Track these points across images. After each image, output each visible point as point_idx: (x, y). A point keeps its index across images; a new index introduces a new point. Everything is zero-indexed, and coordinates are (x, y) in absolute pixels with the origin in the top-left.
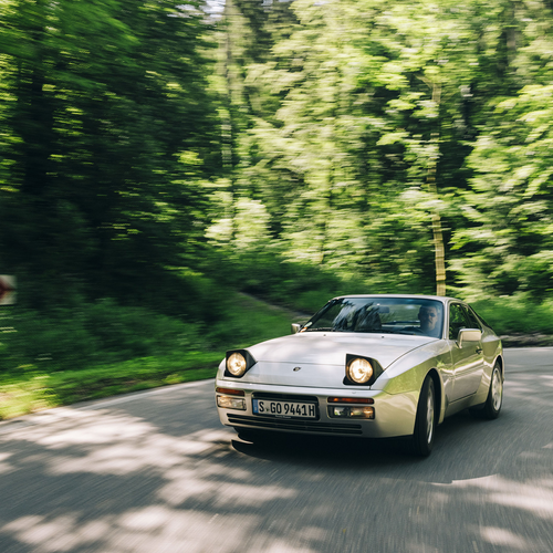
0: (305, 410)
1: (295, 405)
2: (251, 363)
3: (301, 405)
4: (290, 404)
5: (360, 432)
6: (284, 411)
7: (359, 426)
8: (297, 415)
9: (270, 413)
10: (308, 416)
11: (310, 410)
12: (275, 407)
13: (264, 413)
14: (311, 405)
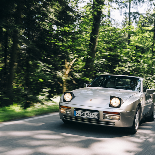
0: (94, 116)
1: (90, 114)
2: (73, 97)
3: (93, 114)
4: (88, 113)
5: (114, 125)
6: (86, 116)
7: (114, 123)
8: (91, 117)
9: (81, 116)
10: (95, 118)
11: (96, 116)
12: (83, 114)
13: (78, 116)
14: (97, 114)
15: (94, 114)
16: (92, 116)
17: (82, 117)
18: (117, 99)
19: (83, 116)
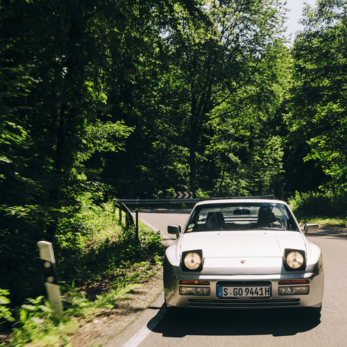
0: (262, 292)
1: (254, 288)
3: (259, 288)
4: (250, 288)
5: (299, 304)
6: (245, 293)
7: (299, 300)
8: (255, 295)
10: (264, 295)
11: (266, 291)
12: (237, 291)
14: (267, 287)
15: (261, 289)
16: (257, 293)
17: (236, 298)
18: (297, 253)
19: (238, 296)
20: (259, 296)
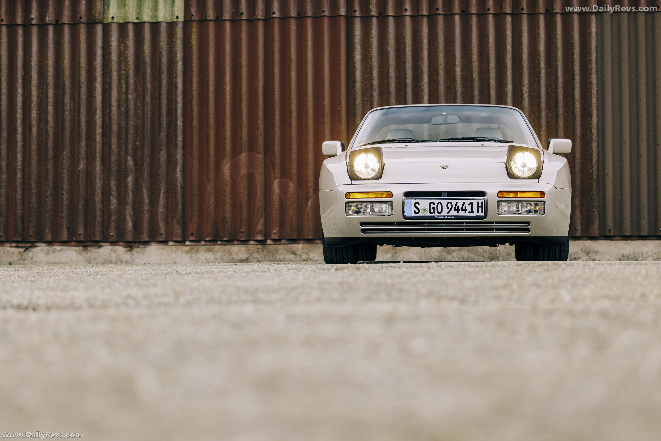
0: (472, 208)
1: (460, 203)
4: (454, 202)
5: (529, 230)
6: (446, 211)
9: (428, 214)
10: (476, 214)
11: (478, 207)
12: (435, 206)
13: (420, 214)
14: (480, 201)
15: (471, 203)
16: (465, 210)
17: (433, 218)
19: (436, 215)
20: (467, 214)
